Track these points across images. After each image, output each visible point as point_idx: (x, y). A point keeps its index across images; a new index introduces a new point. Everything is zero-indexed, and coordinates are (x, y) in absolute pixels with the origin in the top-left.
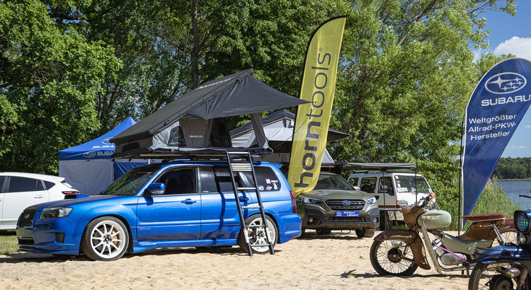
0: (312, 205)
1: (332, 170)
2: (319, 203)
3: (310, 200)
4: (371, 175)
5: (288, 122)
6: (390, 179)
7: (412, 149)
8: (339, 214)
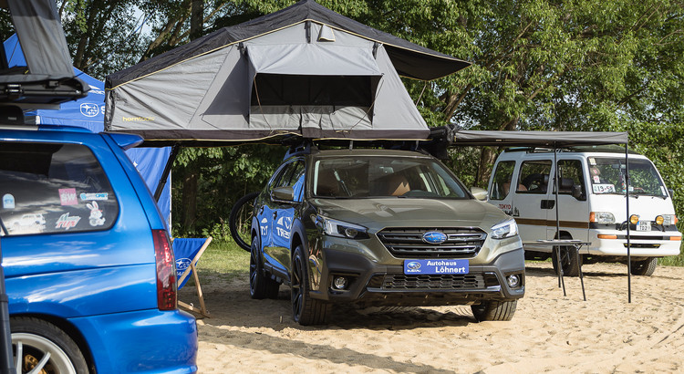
0: (343, 242)
1: (423, 147)
2: (361, 236)
3: (341, 229)
4: (538, 156)
5: (315, 29)
6: (578, 164)
7: (632, 103)
8: (413, 267)
